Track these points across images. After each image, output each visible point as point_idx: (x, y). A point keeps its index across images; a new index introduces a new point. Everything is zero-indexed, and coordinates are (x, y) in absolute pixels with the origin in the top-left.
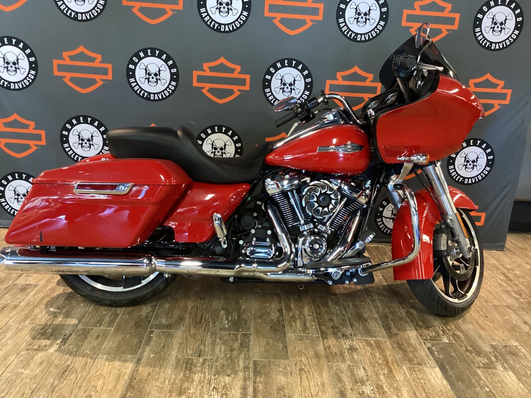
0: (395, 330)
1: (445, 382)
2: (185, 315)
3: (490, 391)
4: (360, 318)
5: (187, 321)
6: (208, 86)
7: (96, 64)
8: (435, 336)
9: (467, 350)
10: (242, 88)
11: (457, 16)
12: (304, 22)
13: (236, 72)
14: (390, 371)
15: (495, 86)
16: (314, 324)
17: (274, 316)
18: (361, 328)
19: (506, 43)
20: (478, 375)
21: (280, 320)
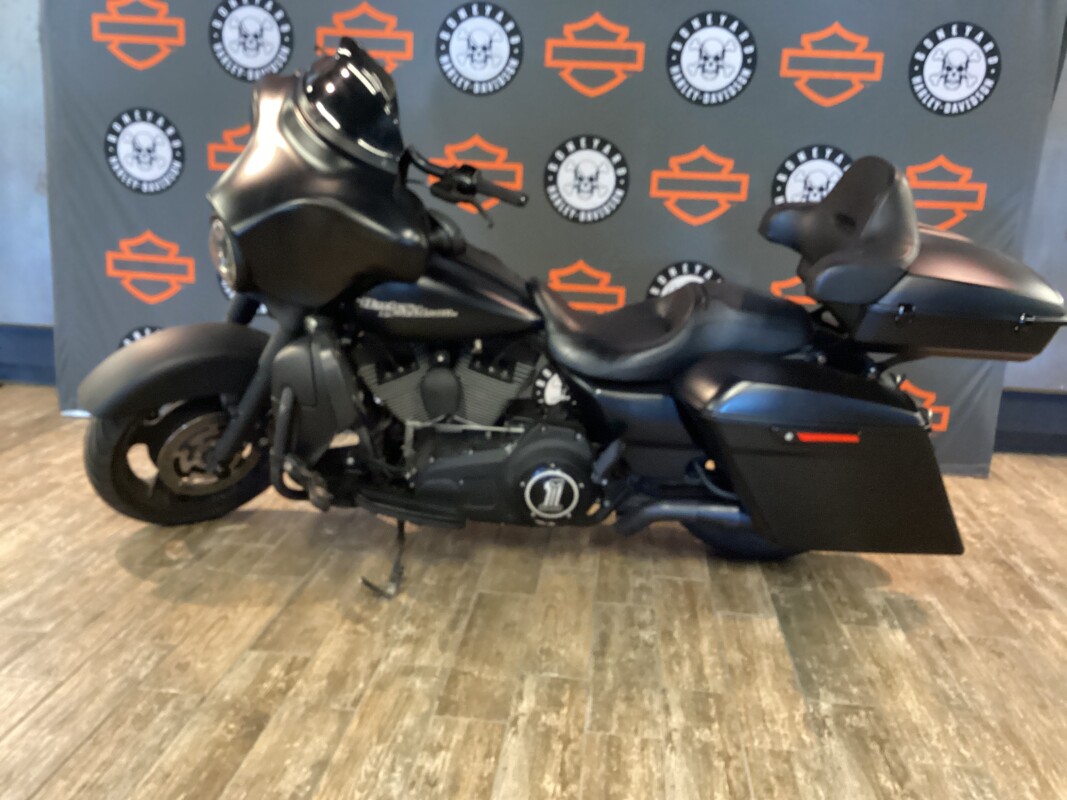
1: (779, 635)
3: (850, 650)
9: (839, 601)
11: (879, 58)
12: (610, 75)
13: (499, 160)
14: (694, 616)
15: (956, 178)
19: (970, 103)
20: (840, 633)
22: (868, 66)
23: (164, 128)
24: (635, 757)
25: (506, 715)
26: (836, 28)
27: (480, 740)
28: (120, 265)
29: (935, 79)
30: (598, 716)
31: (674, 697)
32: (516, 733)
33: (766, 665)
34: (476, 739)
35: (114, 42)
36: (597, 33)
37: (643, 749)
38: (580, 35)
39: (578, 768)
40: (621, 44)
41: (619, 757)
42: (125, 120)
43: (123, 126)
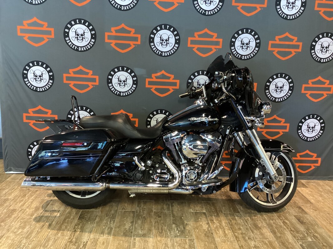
0: (279, 234)
2: (152, 228)
4: (256, 227)
5: (154, 231)
6: (154, 87)
7: (90, 76)
8: (303, 237)
9: (324, 246)
10: (175, 87)
11: (301, 44)
12: (211, 50)
13: (171, 79)
15: (324, 83)
16: (230, 232)
17: (205, 227)
18: (258, 233)
19: (329, 59)
21: (209, 229)
22: (297, 47)
23: (46, 68)
26: (287, 34)
28: (28, 118)
29: (319, 51)
35: (26, 36)
36: (206, 35)
38: (200, 36)
40: (214, 39)
42: (31, 65)
43: (30, 67)
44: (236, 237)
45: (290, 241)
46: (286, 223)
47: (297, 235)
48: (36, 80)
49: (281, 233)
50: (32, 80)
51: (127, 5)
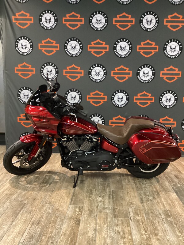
22: (178, 74)
23: (30, 91)
24: (158, 225)
25: (128, 217)
26: (171, 67)
27: (125, 223)
28: (20, 119)
30: (147, 216)
31: (161, 211)
32: (132, 221)
33: (176, 203)
34: (124, 223)
35: (20, 73)
36: (122, 69)
37: (158, 223)
38: (118, 70)
39: (147, 228)
40: (127, 71)
41: (154, 225)
42: (22, 89)
43: (22, 90)
44: (135, 183)
45: (167, 186)
46: (168, 178)
47: (172, 183)
48: (25, 98)
49: (162, 182)
50: (23, 97)
51: (76, 54)
